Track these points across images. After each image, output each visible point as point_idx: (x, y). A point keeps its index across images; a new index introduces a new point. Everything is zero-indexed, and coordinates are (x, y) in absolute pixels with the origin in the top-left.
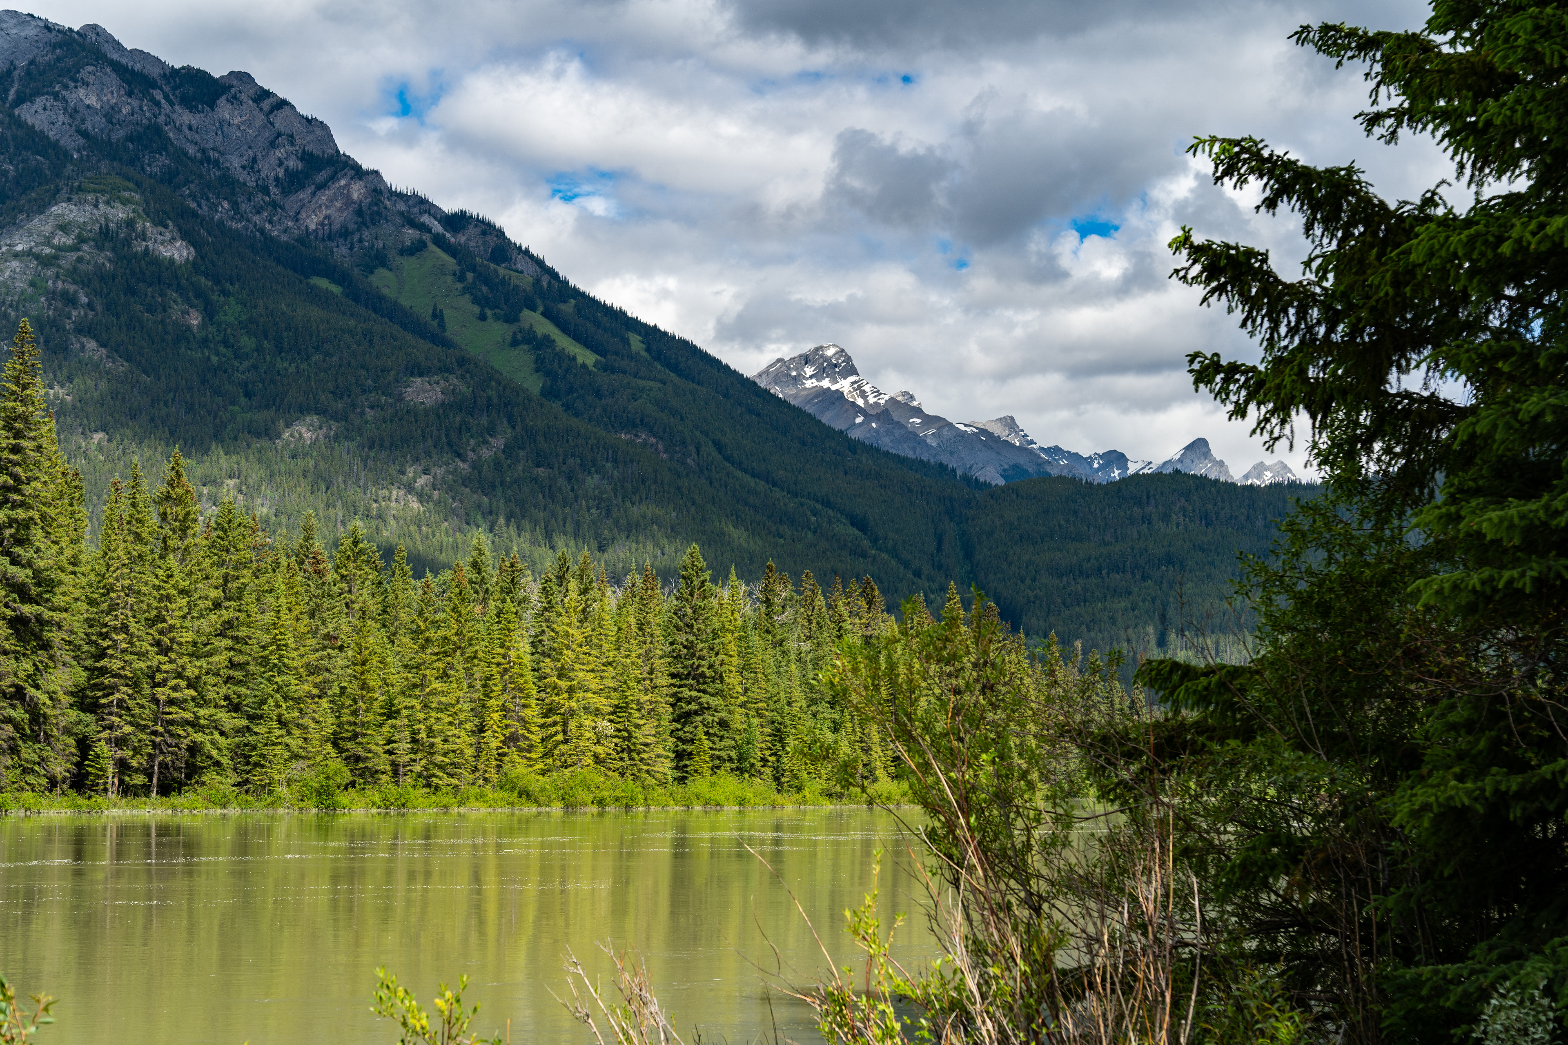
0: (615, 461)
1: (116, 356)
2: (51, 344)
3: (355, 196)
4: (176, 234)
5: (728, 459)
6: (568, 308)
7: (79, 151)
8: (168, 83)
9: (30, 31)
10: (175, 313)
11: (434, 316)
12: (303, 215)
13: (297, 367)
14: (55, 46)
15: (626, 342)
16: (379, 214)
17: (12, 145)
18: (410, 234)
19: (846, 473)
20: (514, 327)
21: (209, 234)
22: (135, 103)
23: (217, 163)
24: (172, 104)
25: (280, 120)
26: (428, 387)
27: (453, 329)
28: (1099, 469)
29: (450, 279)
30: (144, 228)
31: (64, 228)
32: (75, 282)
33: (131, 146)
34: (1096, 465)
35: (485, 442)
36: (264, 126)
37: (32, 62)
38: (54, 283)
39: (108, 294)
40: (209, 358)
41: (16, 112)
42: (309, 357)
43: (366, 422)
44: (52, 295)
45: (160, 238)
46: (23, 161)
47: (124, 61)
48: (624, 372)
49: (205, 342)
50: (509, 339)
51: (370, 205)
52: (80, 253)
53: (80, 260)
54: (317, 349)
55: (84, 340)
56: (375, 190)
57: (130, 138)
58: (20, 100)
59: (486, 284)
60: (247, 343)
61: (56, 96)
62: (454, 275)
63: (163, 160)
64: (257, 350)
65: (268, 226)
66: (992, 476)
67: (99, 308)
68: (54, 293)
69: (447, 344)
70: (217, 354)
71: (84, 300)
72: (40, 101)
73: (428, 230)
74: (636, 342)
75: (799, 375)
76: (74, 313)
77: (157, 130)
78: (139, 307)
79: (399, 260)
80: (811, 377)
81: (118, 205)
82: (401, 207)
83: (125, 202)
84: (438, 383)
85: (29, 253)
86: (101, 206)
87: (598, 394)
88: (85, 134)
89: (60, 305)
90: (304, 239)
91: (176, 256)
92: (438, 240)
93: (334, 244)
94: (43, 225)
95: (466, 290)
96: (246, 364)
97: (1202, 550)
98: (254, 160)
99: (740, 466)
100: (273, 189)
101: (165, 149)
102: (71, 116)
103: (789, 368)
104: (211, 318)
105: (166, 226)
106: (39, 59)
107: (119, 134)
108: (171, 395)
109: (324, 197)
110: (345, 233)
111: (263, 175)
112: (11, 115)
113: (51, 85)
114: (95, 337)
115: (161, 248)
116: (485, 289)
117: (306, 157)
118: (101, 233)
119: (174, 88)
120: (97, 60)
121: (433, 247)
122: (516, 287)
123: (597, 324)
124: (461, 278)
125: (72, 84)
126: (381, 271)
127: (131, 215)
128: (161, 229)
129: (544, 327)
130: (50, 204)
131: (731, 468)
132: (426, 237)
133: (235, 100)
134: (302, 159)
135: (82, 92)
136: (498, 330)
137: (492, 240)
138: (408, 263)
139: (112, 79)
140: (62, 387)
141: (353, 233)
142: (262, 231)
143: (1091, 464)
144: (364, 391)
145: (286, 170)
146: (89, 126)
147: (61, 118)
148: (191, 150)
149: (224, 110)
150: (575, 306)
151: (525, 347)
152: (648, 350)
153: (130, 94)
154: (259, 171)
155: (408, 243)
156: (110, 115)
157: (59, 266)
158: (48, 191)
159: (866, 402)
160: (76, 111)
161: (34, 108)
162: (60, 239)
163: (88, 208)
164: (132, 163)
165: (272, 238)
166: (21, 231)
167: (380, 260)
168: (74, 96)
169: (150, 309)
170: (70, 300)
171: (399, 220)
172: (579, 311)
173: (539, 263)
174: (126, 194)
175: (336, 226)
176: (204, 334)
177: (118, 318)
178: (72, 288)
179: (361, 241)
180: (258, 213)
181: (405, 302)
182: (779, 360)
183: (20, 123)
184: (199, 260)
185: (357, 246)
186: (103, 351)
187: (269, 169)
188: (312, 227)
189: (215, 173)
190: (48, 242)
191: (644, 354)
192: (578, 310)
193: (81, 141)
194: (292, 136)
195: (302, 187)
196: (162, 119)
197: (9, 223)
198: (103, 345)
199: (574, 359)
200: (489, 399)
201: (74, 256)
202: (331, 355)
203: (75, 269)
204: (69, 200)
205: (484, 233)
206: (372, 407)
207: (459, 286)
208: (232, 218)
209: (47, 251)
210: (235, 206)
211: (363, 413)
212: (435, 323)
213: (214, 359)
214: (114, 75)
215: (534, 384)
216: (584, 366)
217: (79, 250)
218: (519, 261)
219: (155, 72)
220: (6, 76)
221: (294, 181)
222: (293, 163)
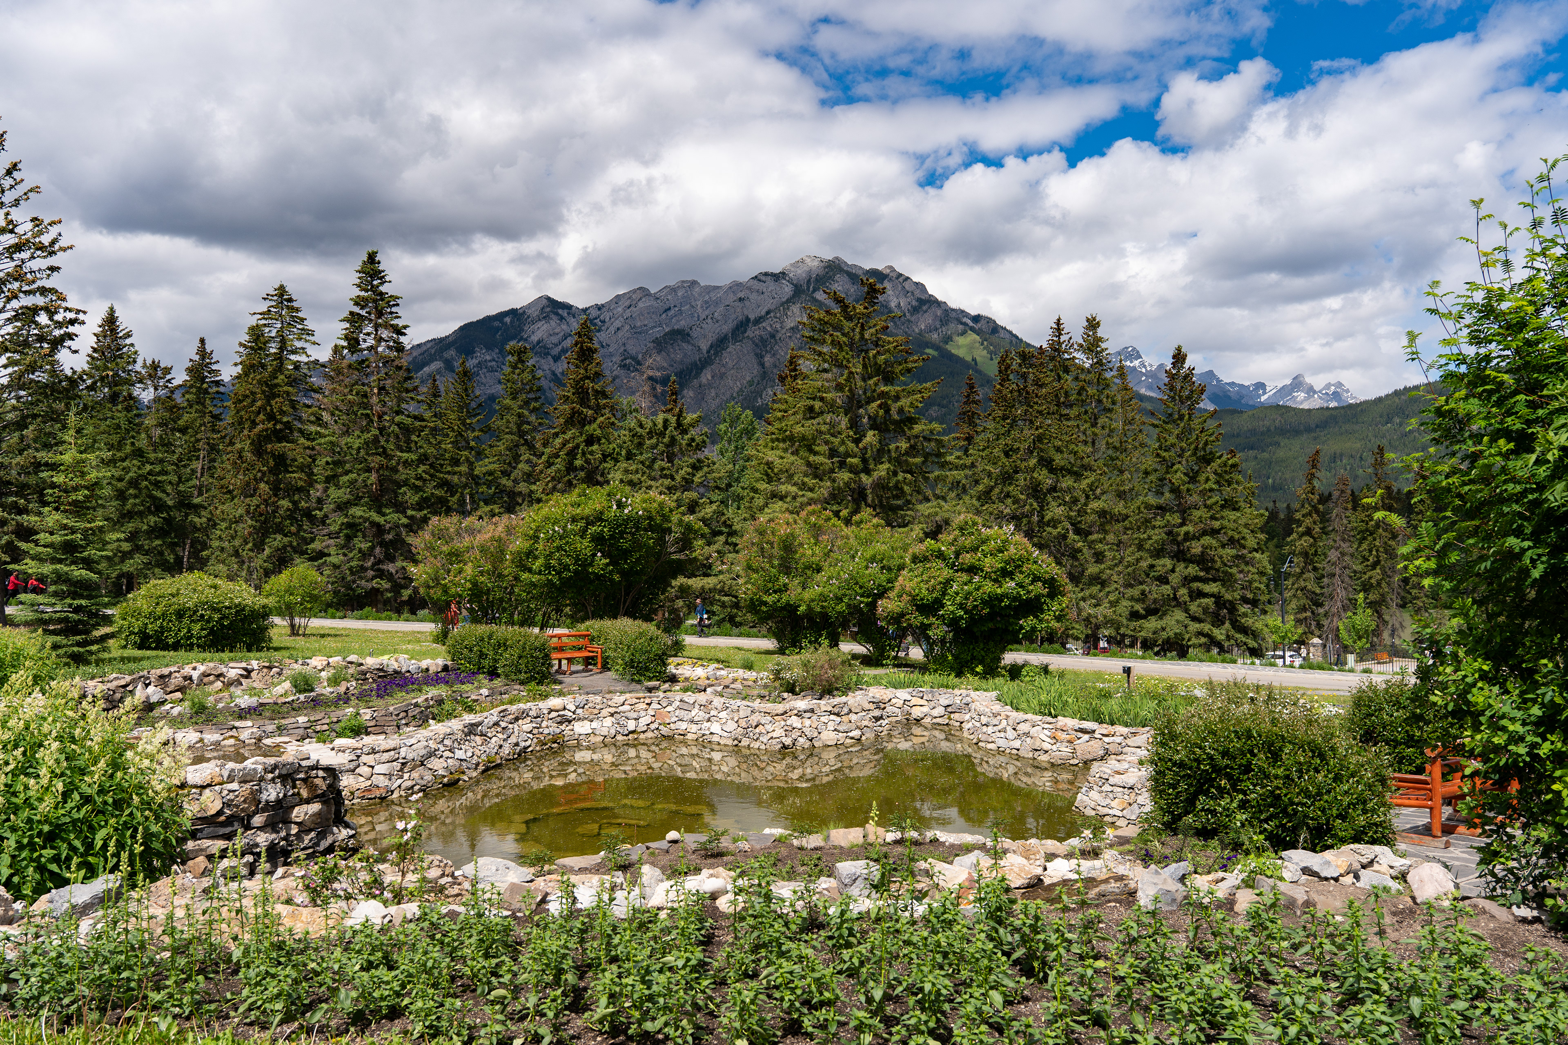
3: (939, 313)
11: (973, 360)
12: (919, 324)
14: (825, 268)
16: (949, 319)
18: (960, 326)
25: (907, 285)
27: (980, 365)
28: (1253, 391)
29: (978, 344)
36: (902, 289)
37: (817, 275)
41: (814, 295)
47: (849, 270)
51: (944, 316)
56: (945, 310)
58: (814, 291)
61: (827, 287)
62: (980, 342)
65: (907, 330)
69: (978, 372)
72: (821, 290)
79: (957, 338)
82: (955, 315)
90: (920, 333)
92: (972, 327)
93: (931, 334)
95: (985, 348)
98: (899, 304)
100: (907, 315)
106: (819, 273)
109: (927, 314)
110: (936, 329)
111: (903, 309)
113: (825, 284)
117: (919, 299)
120: (840, 271)
121: (969, 330)
124: (983, 342)
125: (832, 283)
126: (950, 344)
132: (967, 326)
133: (891, 280)
134: (917, 301)
135: (836, 285)
137: (991, 326)
138: (960, 339)
139: (846, 278)
141: (938, 329)
145: (912, 306)
149: (886, 284)
155: (960, 330)
165: (910, 335)
167: (949, 339)
171: (955, 320)
173: (1010, 332)
175: (932, 327)
179: (941, 332)
180: (903, 325)
181: (961, 356)
185: (940, 334)
187: (905, 306)
188: (923, 328)
194: (913, 291)
195: (919, 312)
205: (988, 323)
207: (982, 346)
210: (895, 323)
212: (973, 363)
218: (1002, 334)
219: (860, 272)
220: (809, 281)
221: (915, 310)
222: (914, 303)
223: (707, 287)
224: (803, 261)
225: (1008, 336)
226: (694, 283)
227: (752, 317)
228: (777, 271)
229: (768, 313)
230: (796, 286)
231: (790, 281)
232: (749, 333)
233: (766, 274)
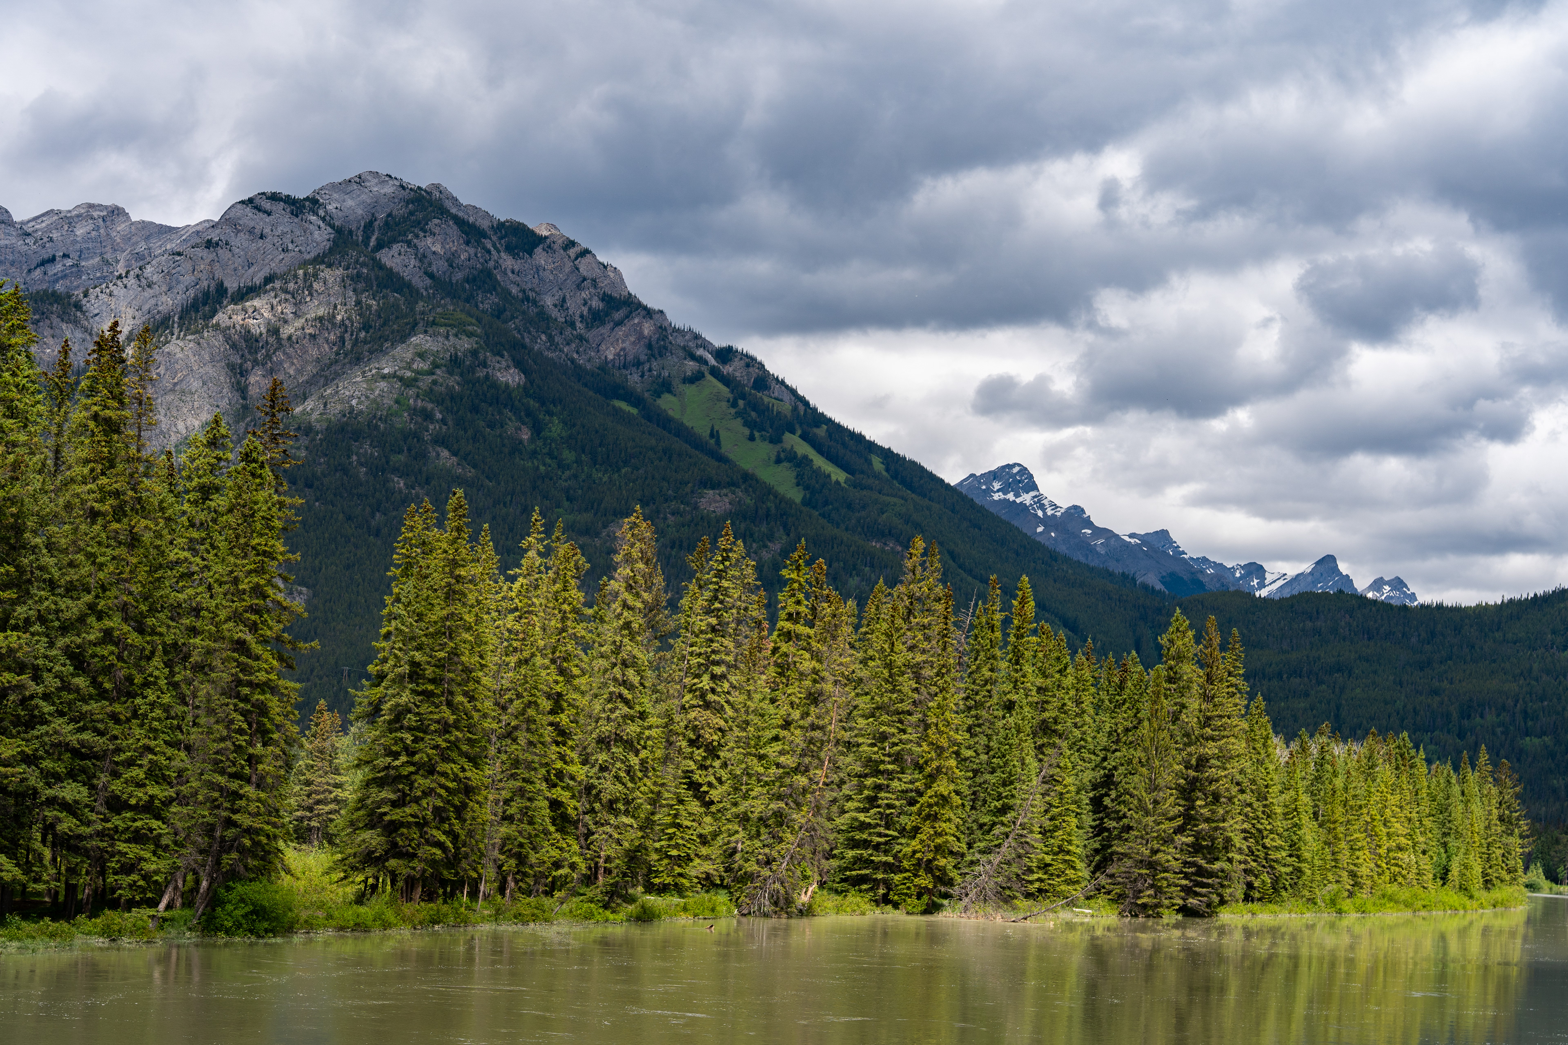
0: (872, 566)
1: (464, 463)
2: (413, 452)
3: (646, 332)
4: (510, 363)
5: (960, 567)
6: (821, 432)
7: (426, 290)
8: (496, 233)
9: (389, 189)
10: (510, 429)
11: (712, 435)
12: (603, 347)
13: (610, 478)
14: (408, 202)
15: (870, 463)
16: (666, 348)
17: (375, 284)
18: (691, 366)
19: (1055, 581)
20: (778, 448)
21: (535, 363)
22: (472, 251)
23: (535, 302)
24: (499, 252)
25: (584, 265)
26: (718, 498)
27: (727, 447)
28: (1240, 578)
29: (724, 404)
30: (486, 357)
31: (421, 355)
32: (431, 401)
33: (467, 286)
34: (1238, 575)
35: (765, 546)
36: (572, 272)
37: (389, 215)
38: (415, 401)
39: (458, 411)
40: (538, 467)
41: (378, 255)
42: (619, 470)
43: (668, 526)
44: (414, 412)
45: (497, 365)
46: (384, 297)
47: (461, 214)
48: (871, 489)
49: (534, 454)
50: (773, 458)
51: (658, 339)
52: (434, 377)
53: (435, 382)
54: (626, 463)
55: (439, 449)
56: (661, 327)
57: (467, 280)
58: (380, 246)
59: (754, 410)
60: (568, 456)
61: (409, 243)
62: (728, 401)
63: (494, 299)
64: (576, 462)
65: (575, 356)
66: (1153, 580)
67: (450, 423)
68: (415, 409)
69: (722, 459)
70: (544, 465)
71: (439, 416)
72: (396, 247)
73: (706, 362)
74: (877, 464)
75: (988, 489)
76: (431, 427)
77: (489, 274)
78: (482, 423)
79: (682, 387)
80: (998, 491)
81: (463, 337)
82: (680, 341)
83: (470, 335)
84: (726, 495)
85: (394, 375)
86: (451, 338)
87: (850, 506)
88: (431, 276)
89: (420, 420)
90: (604, 367)
91: (510, 381)
92: (714, 372)
93: (628, 372)
94: (403, 352)
95: (738, 414)
96: (567, 473)
97: (1367, 661)
98: (564, 300)
99: (970, 572)
100: (578, 325)
101: (495, 289)
102: (420, 261)
103: (980, 483)
104: (538, 434)
105: (502, 356)
106: (395, 212)
107: (459, 276)
108: (509, 498)
109: (620, 332)
110: (638, 364)
111: (571, 312)
112: (374, 259)
113: (405, 235)
114: (447, 447)
115: (499, 374)
116: (753, 414)
117: (607, 298)
118: (451, 360)
119: (501, 238)
120: (442, 214)
121: (709, 377)
122: (779, 413)
123: (844, 444)
124: (734, 405)
125: (422, 234)
126: (667, 396)
127: (475, 346)
128: (498, 358)
129: (803, 449)
130: (409, 335)
131: (964, 575)
132: (704, 368)
133: (549, 249)
134: (603, 300)
135: (429, 240)
136: (764, 450)
137: (754, 371)
138: (690, 390)
139: (453, 230)
140: (423, 488)
141: (643, 363)
142: (573, 361)
143: (1233, 574)
144: (666, 500)
145: (590, 309)
146: (434, 268)
147: (413, 262)
148: (514, 290)
149: (540, 257)
150: (827, 430)
151: (785, 464)
152: (887, 470)
153: (467, 243)
154: (567, 309)
155: (689, 373)
156: (451, 260)
157: (418, 387)
158: (407, 324)
159: (1045, 513)
160: (424, 256)
161: (391, 253)
162: (420, 365)
163: (440, 339)
164: (467, 300)
165: (580, 367)
166: (387, 357)
167: (665, 387)
168: (423, 244)
169: (491, 425)
170: (428, 416)
171: (681, 354)
172: (830, 436)
173: (793, 392)
174: (470, 328)
175: (630, 357)
176: (533, 446)
177: (466, 432)
178: (430, 406)
179: (650, 370)
180: (568, 344)
181: (688, 424)
182: (972, 475)
183: (381, 266)
184: (528, 385)
185: (647, 374)
186: (454, 459)
187: (575, 306)
188: (610, 357)
189: (533, 311)
190: (409, 367)
191: (884, 473)
192: (830, 434)
193: (428, 281)
194: (594, 280)
195: (603, 323)
196: (491, 264)
197: (377, 350)
198: (455, 454)
199: (829, 476)
200: (768, 510)
201: (430, 379)
202: (638, 469)
203: (431, 390)
204: (426, 332)
205: (748, 365)
206: (673, 514)
207: (733, 411)
208: (548, 349)
209: (408, 374)
210: (551, 338)
211: (665, 519)
212: (712, 441)
213: (542, 468)
214: (455, 227)
215: (796, 495)
216: (837, 482)
217: (433, 374)
218: (777, 390)
219: (485, 224)
220: (369, 226)
221: (596, 318)
222: (595, 303)
223: (145, 226)
224: (360, 180)
225: (787, 397)
226: (116, 212)
227: (231, 285)
228: (301, 194)
229: (269, 279)
230: (339, 231)
231: (327, 220)
232: (221, 318)
233: (274, 197)
